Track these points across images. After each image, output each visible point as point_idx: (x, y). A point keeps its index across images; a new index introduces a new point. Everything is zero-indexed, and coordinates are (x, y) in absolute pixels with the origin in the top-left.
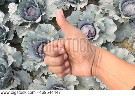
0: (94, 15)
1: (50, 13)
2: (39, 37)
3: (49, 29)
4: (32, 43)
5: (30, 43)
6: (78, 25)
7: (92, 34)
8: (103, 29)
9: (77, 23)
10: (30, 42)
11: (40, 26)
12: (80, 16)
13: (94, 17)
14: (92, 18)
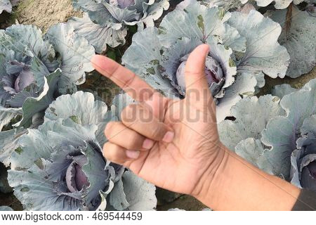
0: (198, 20)
1: (77, 68)
2: (56, 140)
3: (79, 107)
4: (41, 166)
5: (34, 168)
6: (161, 63)
7: (212, 73)
8: (241, 48)
9: (156, 62)
10: (35, 166)
11: (53, 110)
12: (159, 37)
13: (201, 25)
14: (195, 29)
